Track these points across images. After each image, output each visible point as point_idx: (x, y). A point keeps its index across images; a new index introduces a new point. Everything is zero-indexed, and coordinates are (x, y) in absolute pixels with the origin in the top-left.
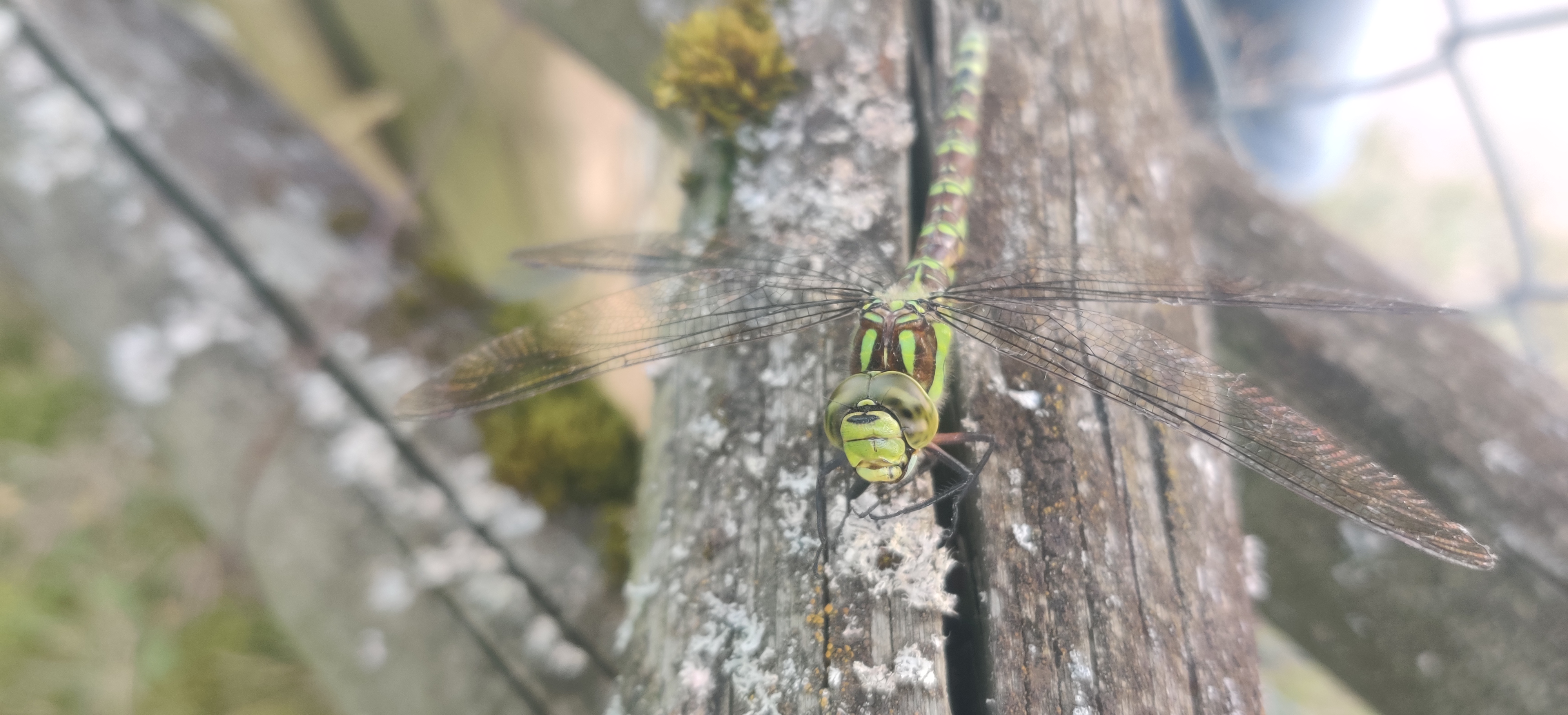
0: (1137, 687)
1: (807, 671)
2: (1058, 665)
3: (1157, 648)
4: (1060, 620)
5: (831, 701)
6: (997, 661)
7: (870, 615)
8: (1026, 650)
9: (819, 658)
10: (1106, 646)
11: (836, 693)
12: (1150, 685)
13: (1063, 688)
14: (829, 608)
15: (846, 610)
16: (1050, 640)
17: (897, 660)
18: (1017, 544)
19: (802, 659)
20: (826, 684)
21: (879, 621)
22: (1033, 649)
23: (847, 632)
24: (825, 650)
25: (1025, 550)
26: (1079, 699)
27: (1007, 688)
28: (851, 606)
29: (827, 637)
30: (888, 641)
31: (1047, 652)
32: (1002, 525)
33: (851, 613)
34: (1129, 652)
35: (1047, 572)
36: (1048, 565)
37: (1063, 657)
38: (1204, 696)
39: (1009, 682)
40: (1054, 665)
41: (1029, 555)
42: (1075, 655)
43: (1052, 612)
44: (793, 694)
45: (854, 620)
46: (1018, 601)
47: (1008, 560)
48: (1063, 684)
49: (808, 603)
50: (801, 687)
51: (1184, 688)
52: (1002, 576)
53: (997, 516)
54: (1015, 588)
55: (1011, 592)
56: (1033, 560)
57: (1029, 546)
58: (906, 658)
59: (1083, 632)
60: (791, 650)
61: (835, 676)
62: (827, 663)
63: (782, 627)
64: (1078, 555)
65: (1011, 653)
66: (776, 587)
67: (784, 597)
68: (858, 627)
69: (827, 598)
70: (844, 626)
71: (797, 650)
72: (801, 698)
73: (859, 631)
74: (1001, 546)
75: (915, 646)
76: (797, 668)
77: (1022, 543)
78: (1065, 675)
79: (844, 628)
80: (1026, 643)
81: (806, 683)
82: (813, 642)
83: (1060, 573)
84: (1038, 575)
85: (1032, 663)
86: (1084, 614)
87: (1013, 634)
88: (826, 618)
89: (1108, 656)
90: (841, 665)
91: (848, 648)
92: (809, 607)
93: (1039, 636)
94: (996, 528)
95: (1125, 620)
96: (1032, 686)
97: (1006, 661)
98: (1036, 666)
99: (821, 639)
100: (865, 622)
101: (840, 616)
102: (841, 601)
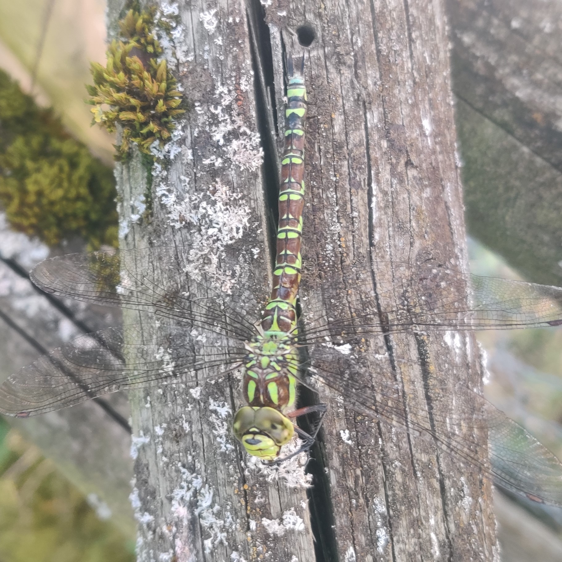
0: (410, 508)
1: (238, 521)
2: (367, 507)
3: (421, 481)
4: (367, 482)
5: (252, 537)
6: (335, 510)
7: (268, 490)
8: (351, 502)
9: (244, 513)
10: (394, 490)
11: (255, 533)
12: (418, 503)
13: (371, 519)
14: (246, 487)
15: (255, 488)
16: (363, 494)
17: (284, 517)
18: (343, 442)
19: (235, 512)
20: (248, 529)
21: (273, 492)
22: (354, 501)
23: (257, 501)
24: (246, 509)
25: (348, 445)
26: (379, 524)
27: (341, 525)
28: (257, 485)
29: (246, 502)
30: (279, 504)
31: (362, 501)
32: (334, 432)
33: (257, 489)
34: (405, 488)
35: (360, 456)
36: (360, 451)
37: (370, 503)
38: (448, 494)
39: (342, 521)
40: (365, 507)
41: (350, 447)
42: (376, 501)
43: (364, 478)
44: (233, 531)
45: (259, 493)
46: (344, 475)
47: (338, 452)
48: (370, 517)
49: (234, 482)
50: (236, 528)
51: (437, 496)
52: (335, 461)
53: (331, 426)
54: (343, 469)
55: (341, 470)
56: (352, 450)
57: (350, 442)
58: (289, 516)
59: (381, 486)
60: (228, 507)
61: (253, 525)
62: (248, 517)
63: (223, 494)
64: (377, 442)
65: (342, 505)
66: (216, 468)
67: (221, 475)
68: (262, 498)
69: (244, 480)
70: (255, 497)
71: (231, 508)
72: (237, 534)
73: (262, 500)
74: (335, 444)
75: (293, 509)
76: (232, 518)
77: (346, 441)
78: (372, 512)
79: (255, 498)
80: (350, 498)
81: (238, 526)
82: (239, 505)
83: (367, 454)
84: (355, 457)
85: (353, 510)
86: (381, 473)
87: (343, 494)
88: (245, 491)
89: (394, 495)
90: (255, 519)
91: (258, 510)
92: (235, 484)
93: (357, 494)
94: (331, 433)
95: (403, 471)
96: (354, 522)
97: (340, 510)
98: (356, 510)
99: (244, 503)
100: (265, 494)
101: (252, 490)
102: (252, 482)
